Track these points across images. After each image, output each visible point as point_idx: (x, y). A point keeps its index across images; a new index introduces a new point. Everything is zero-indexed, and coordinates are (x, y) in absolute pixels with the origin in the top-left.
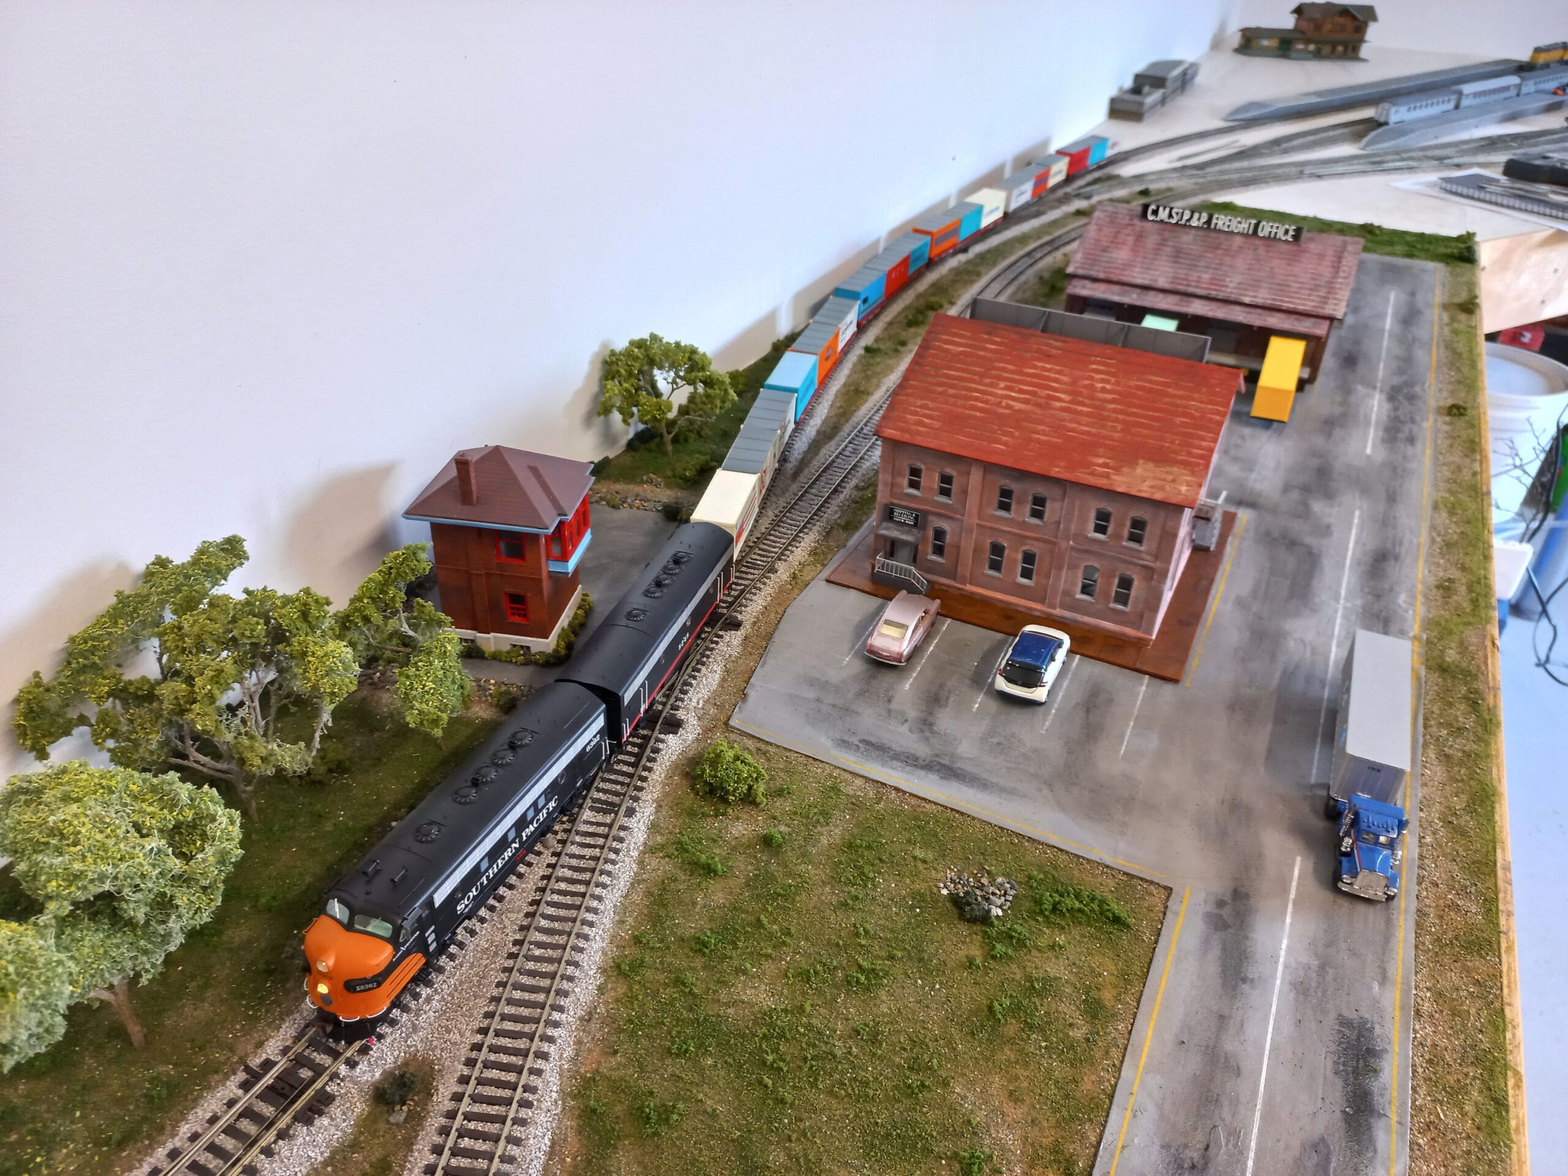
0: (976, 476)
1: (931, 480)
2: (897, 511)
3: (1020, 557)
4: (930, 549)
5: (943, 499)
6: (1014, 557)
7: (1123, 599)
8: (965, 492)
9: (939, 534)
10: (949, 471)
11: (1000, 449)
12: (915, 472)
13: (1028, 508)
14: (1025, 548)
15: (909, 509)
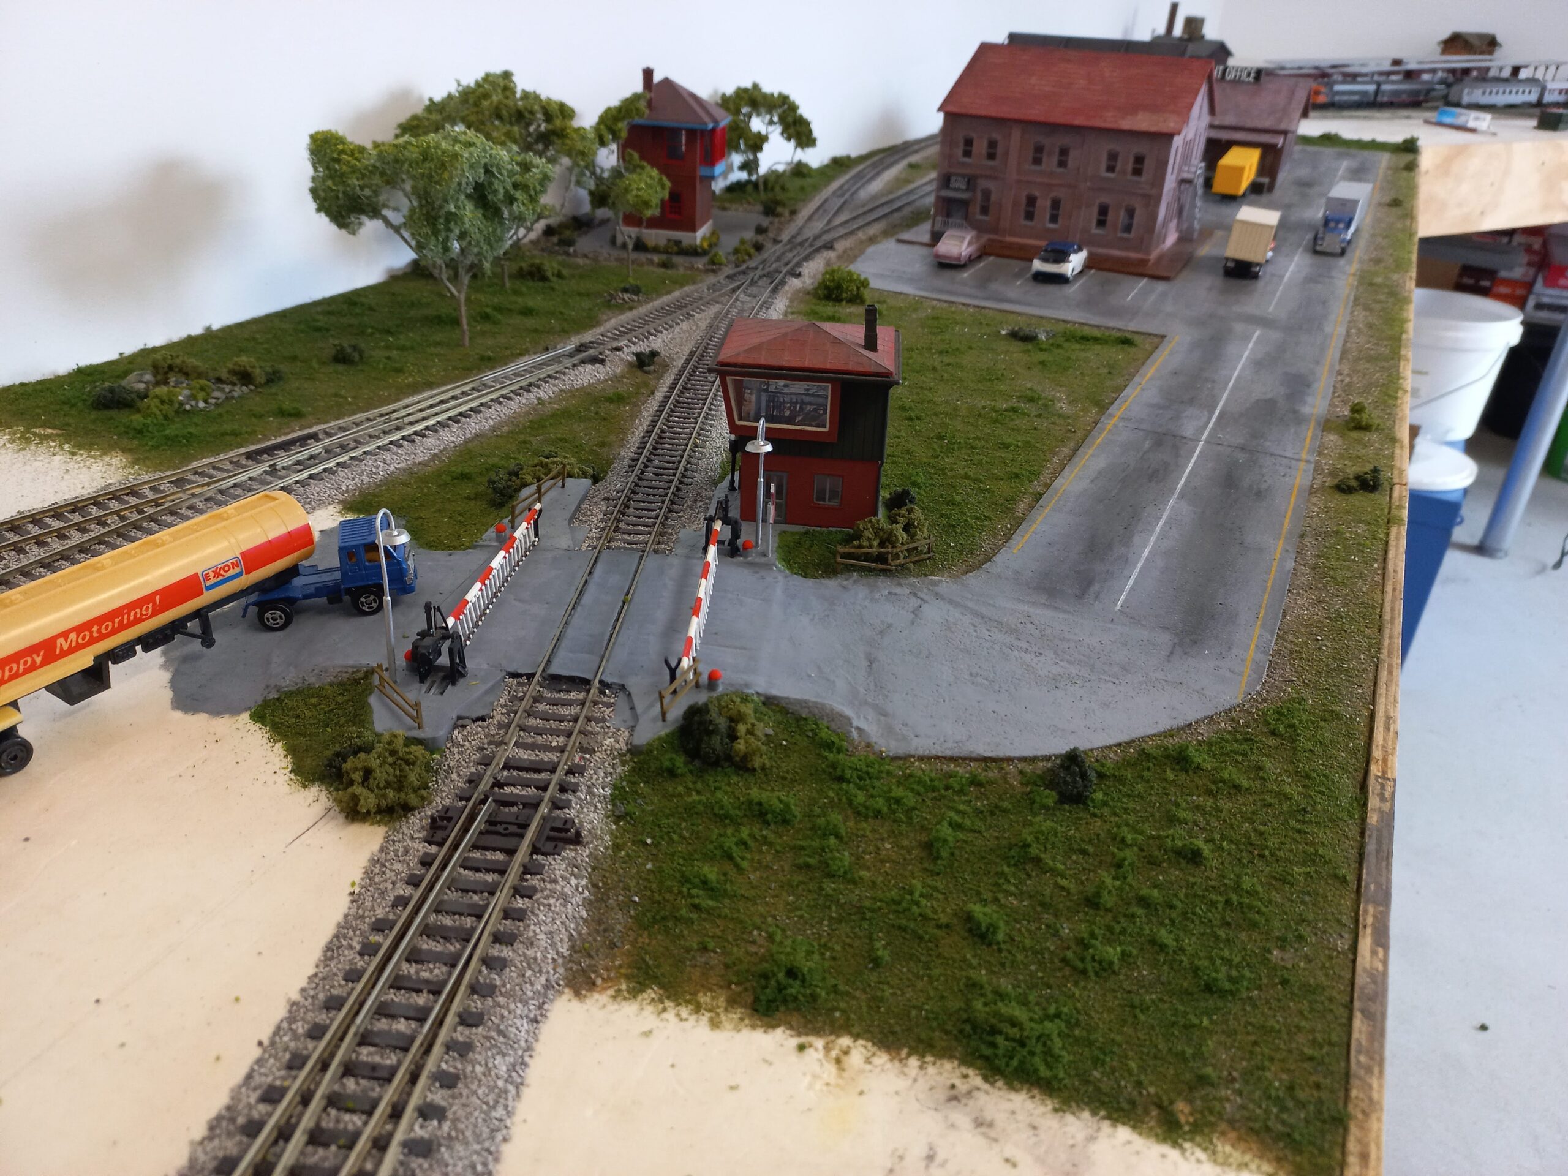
0: (1016, 135)
1: (980, 147)
2: (953, 179)
3: (1049, 203)
4: (978, 209)
5: (991, 163)
6: (1044, 205)
7: (1128, 228)
8: (1007, 153)
9: (987, 194)
10: (996, 136)
11: (1035, 113)
12: (969, 142)
13: (1055, 159)
14: (1053, 194)
15: (963, 176)
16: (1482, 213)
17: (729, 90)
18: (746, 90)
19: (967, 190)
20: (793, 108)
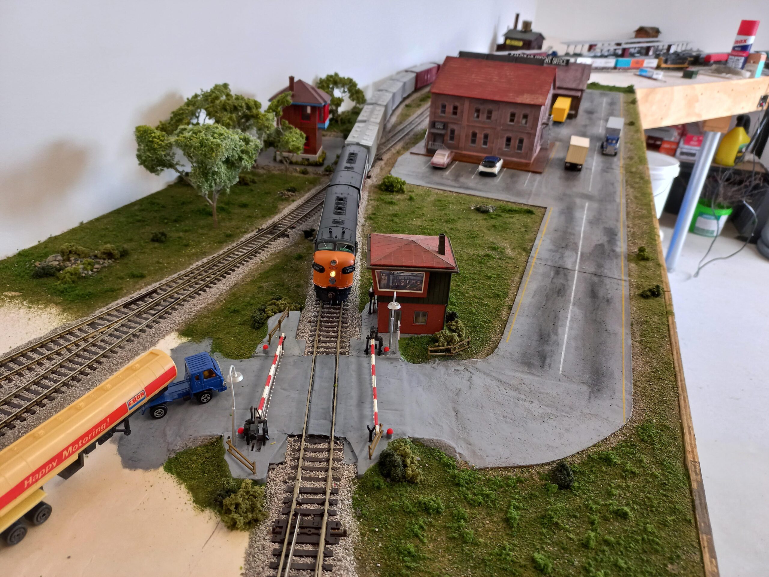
0: (467, 104)
1: (449, 109)
2: (437, 124)
3: (482, 136)
4: (449, 138)
5: (454, 116)
6: (480, 137)
7: (520, 148)
8: (462, 112)
9: (453, 132)
10: (457, 104)
11: (476, 93)
12: (444, 107)
13: (485, 116)
14: (485, 132)
15: (441, 122)
16: (662, 119)
17: (324, 76)
18: (331, 76)
19: (444, 128)
20: (355, 85)
